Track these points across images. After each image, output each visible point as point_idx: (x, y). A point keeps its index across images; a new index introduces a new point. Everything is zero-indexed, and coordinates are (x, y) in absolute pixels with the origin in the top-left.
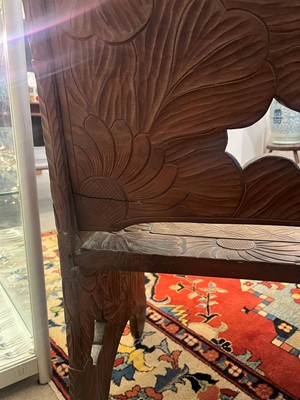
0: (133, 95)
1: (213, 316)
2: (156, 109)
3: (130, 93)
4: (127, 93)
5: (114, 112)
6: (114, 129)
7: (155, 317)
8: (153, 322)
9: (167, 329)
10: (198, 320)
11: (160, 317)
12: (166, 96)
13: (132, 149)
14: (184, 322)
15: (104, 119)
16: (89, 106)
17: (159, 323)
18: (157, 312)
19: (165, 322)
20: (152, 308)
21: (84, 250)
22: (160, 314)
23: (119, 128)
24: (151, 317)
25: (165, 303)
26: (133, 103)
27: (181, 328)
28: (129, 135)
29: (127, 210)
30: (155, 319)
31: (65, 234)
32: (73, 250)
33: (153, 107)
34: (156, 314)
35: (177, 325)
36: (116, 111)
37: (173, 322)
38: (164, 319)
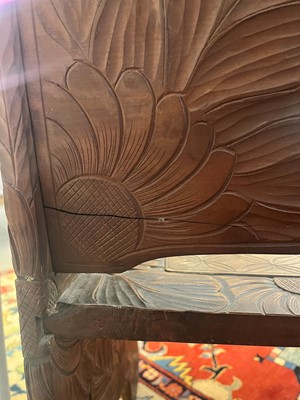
0: (158, 20)
1: (221, 369)
2: (200, 46)
3: (152, 16)
4: (146, 16)
5: (121, 54)
6: (121, 87)
7: (151, 374)
8: (148, 382)
9: (167, 390)
10: (204, 376)
11: (156, 374)
12: (219, 19)
13: (152, 124)
14: (188, 380)
15: (103, 68)
16: (75, 45)
17: (155, 383)
18: (153, 367)
19: (163, 381)
20: (146, 363)
21: (63, 305)
22: (157, 369)
23: (130, 84)
24: (146, 375)
25: (161, 354)
26: (158, 35)
27: (185, 388)
28: (148, 96)
29: (139, 234)
30: (150, 378)
31: (30, 279)
32: (44, 307)
33: (194, 43)
34: (152, 370)
35: (179, 384)
36: (126, 51)
37: (173, 381)
38: (161, 377)
